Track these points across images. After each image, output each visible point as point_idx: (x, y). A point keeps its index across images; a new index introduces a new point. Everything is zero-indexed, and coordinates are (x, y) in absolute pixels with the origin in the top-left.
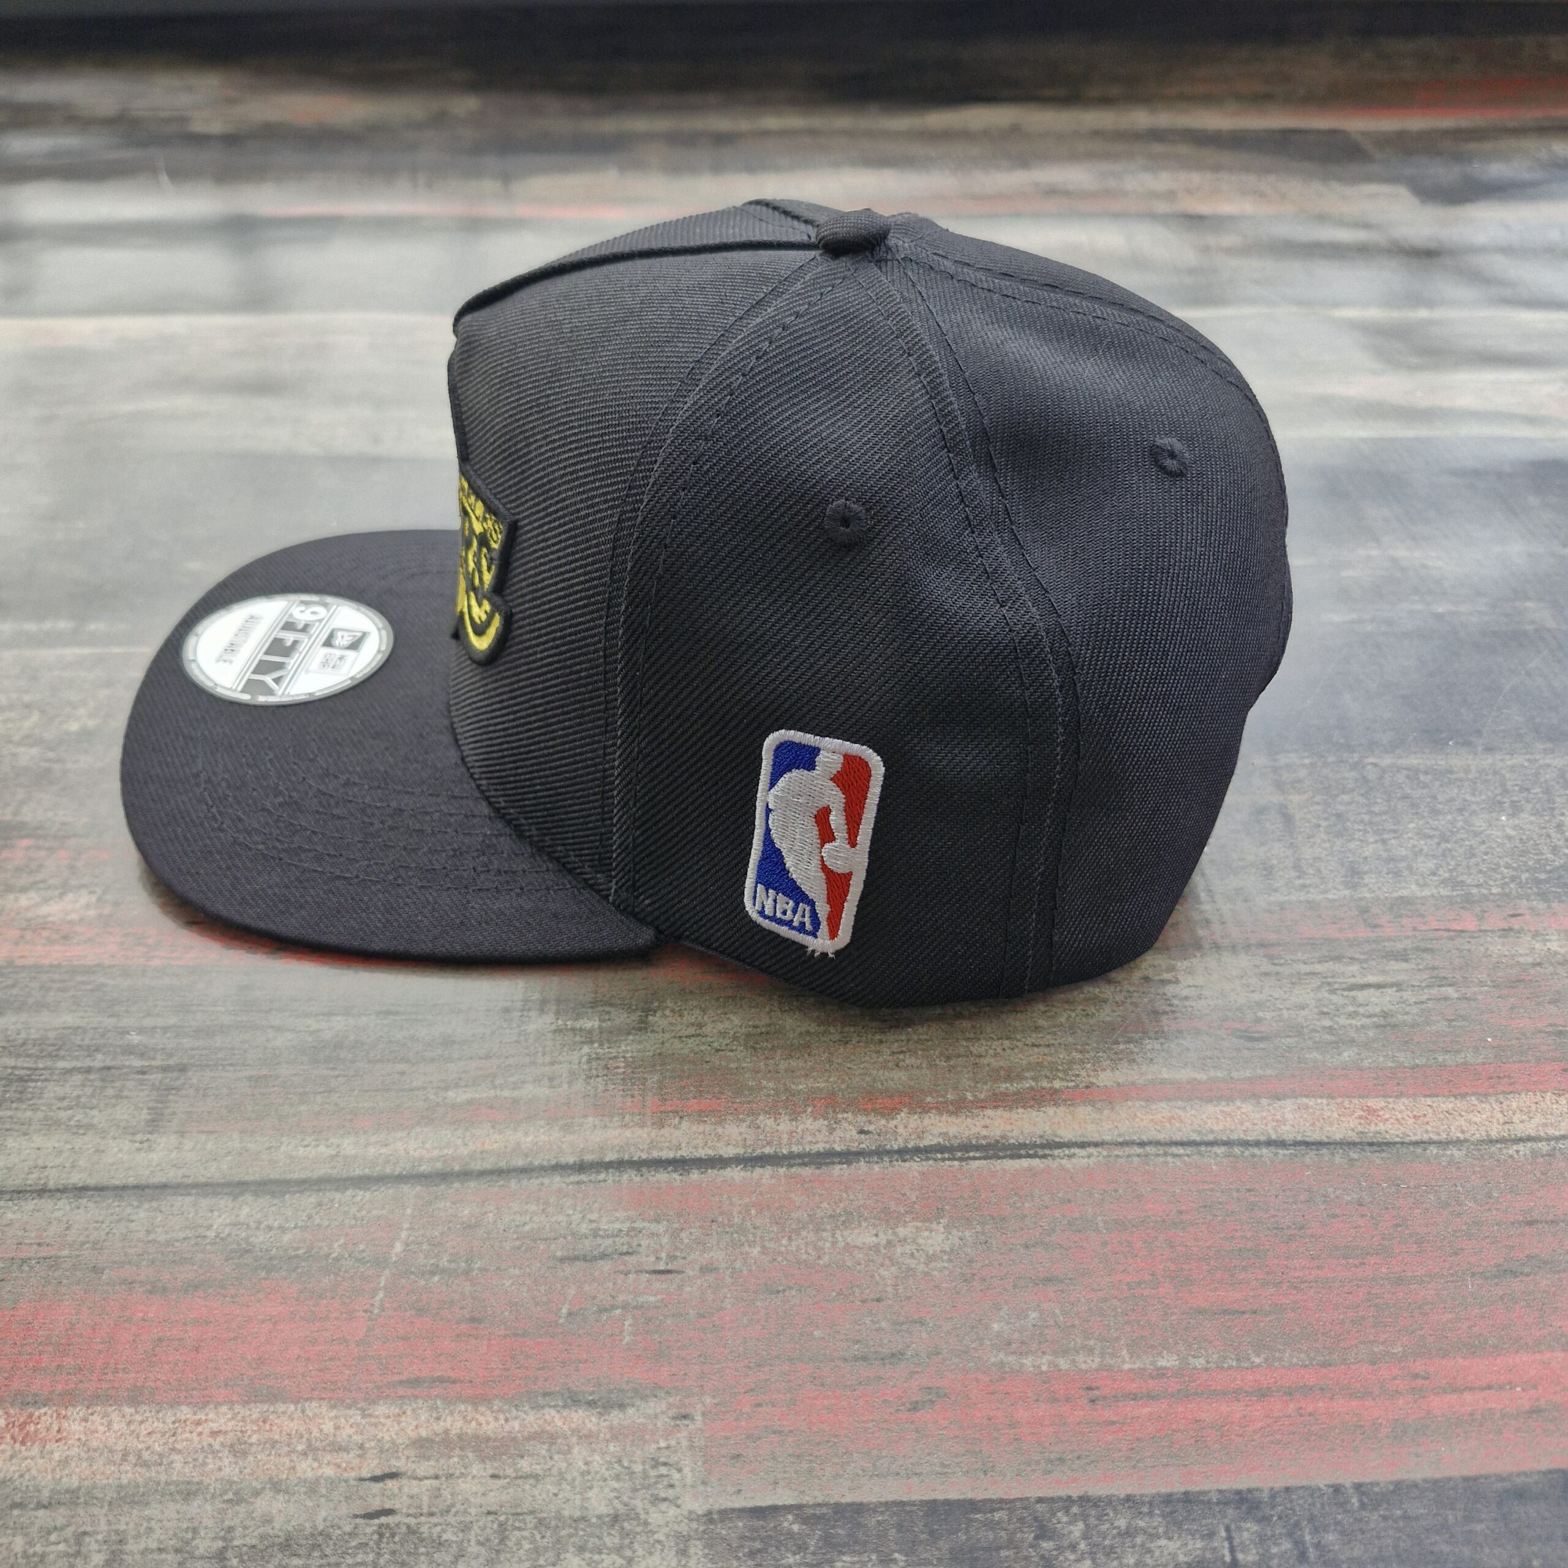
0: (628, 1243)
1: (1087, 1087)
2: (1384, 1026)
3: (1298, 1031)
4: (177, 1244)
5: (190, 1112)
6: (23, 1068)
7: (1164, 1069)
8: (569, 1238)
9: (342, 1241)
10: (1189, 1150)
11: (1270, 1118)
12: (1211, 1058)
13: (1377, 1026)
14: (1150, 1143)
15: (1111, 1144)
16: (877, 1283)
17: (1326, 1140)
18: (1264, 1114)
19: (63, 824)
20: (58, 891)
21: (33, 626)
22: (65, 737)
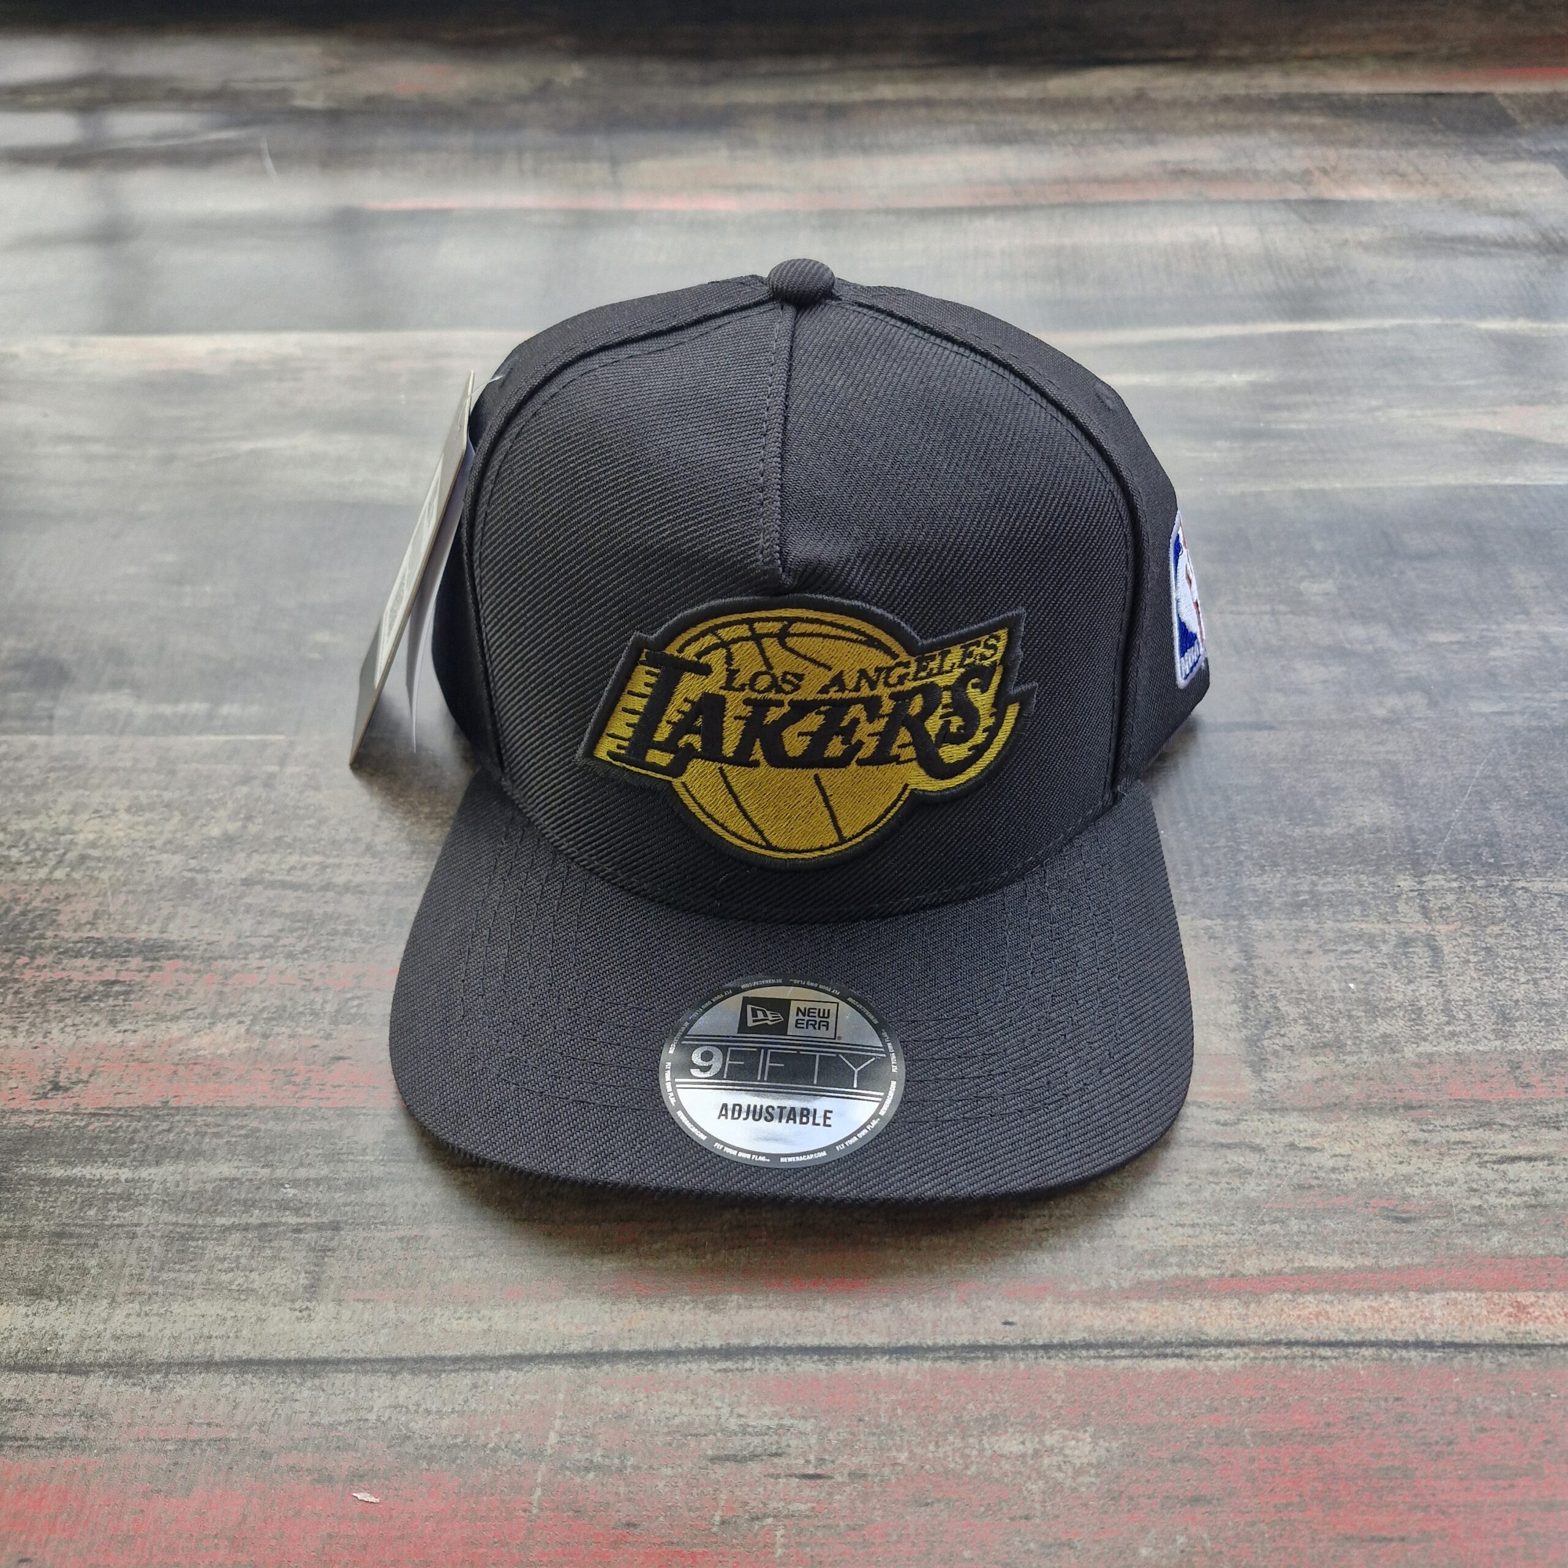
0: (778, 1443)
1: (1232, 1276)
2: (1535, 1207)
3: (1445, 1210)
4: (341, 1428)
5: (345, 1277)
6: (184, 1225)
7: (1311, 1256)
8: (719, 1434)
9: (499, 1429)
10: (1337, 1352)
11: (1418, 1315)
12: (1358, 1243)
13: (1528, 1207)
14: (1297, 1343)
15: (1258, 1344)
16: (1025, 1498)
17: (1475, 1342)
18: (1413, 1310)
19: (209, 944)
20: (208, 1021)
21: (167, 709)
22: (206, 843)
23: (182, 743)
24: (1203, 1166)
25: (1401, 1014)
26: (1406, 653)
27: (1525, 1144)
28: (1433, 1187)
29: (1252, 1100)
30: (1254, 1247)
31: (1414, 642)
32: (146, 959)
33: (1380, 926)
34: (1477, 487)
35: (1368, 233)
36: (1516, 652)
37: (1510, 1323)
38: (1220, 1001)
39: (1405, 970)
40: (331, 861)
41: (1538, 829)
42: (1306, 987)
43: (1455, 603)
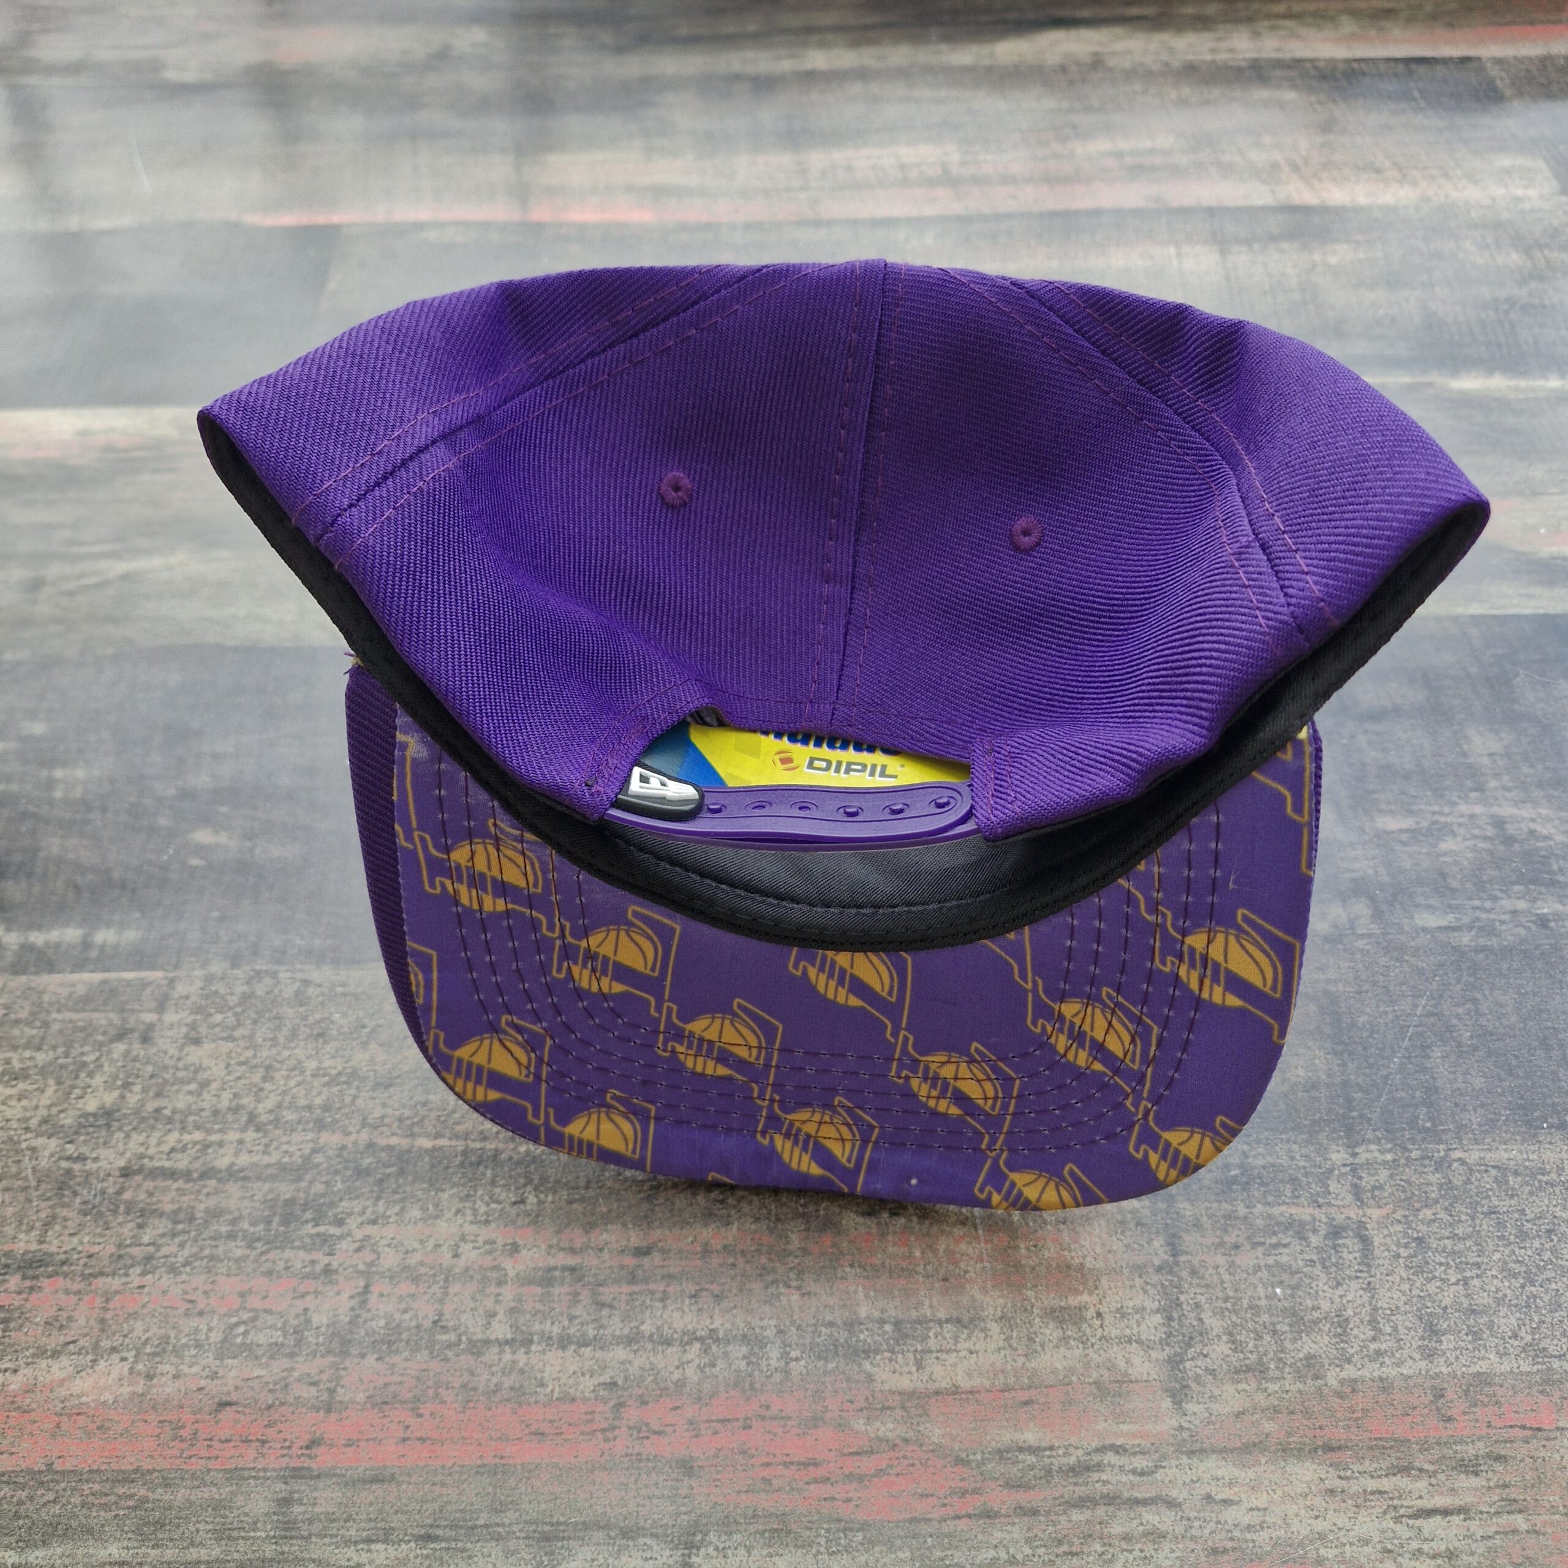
19: (90, 1256)
20: (90, 1357)
21: (37, 938)
22: (82, 1120)
23: (54, 983)
24: (1117, 1529)
25: (1326, 1328)
26: (1353, 846)
27: (1442, 1494)
29: (1171, 1440)
31: (1362, 830)
32: (24, 1278)
33: (1311, 1210)
35: (1339, 253)
36: (1468, 843)
38: (1144, 1309)
39: (1333, 1269)
41: (1479, 1082)
42: (1231, 1294)
43: (1406, 777)
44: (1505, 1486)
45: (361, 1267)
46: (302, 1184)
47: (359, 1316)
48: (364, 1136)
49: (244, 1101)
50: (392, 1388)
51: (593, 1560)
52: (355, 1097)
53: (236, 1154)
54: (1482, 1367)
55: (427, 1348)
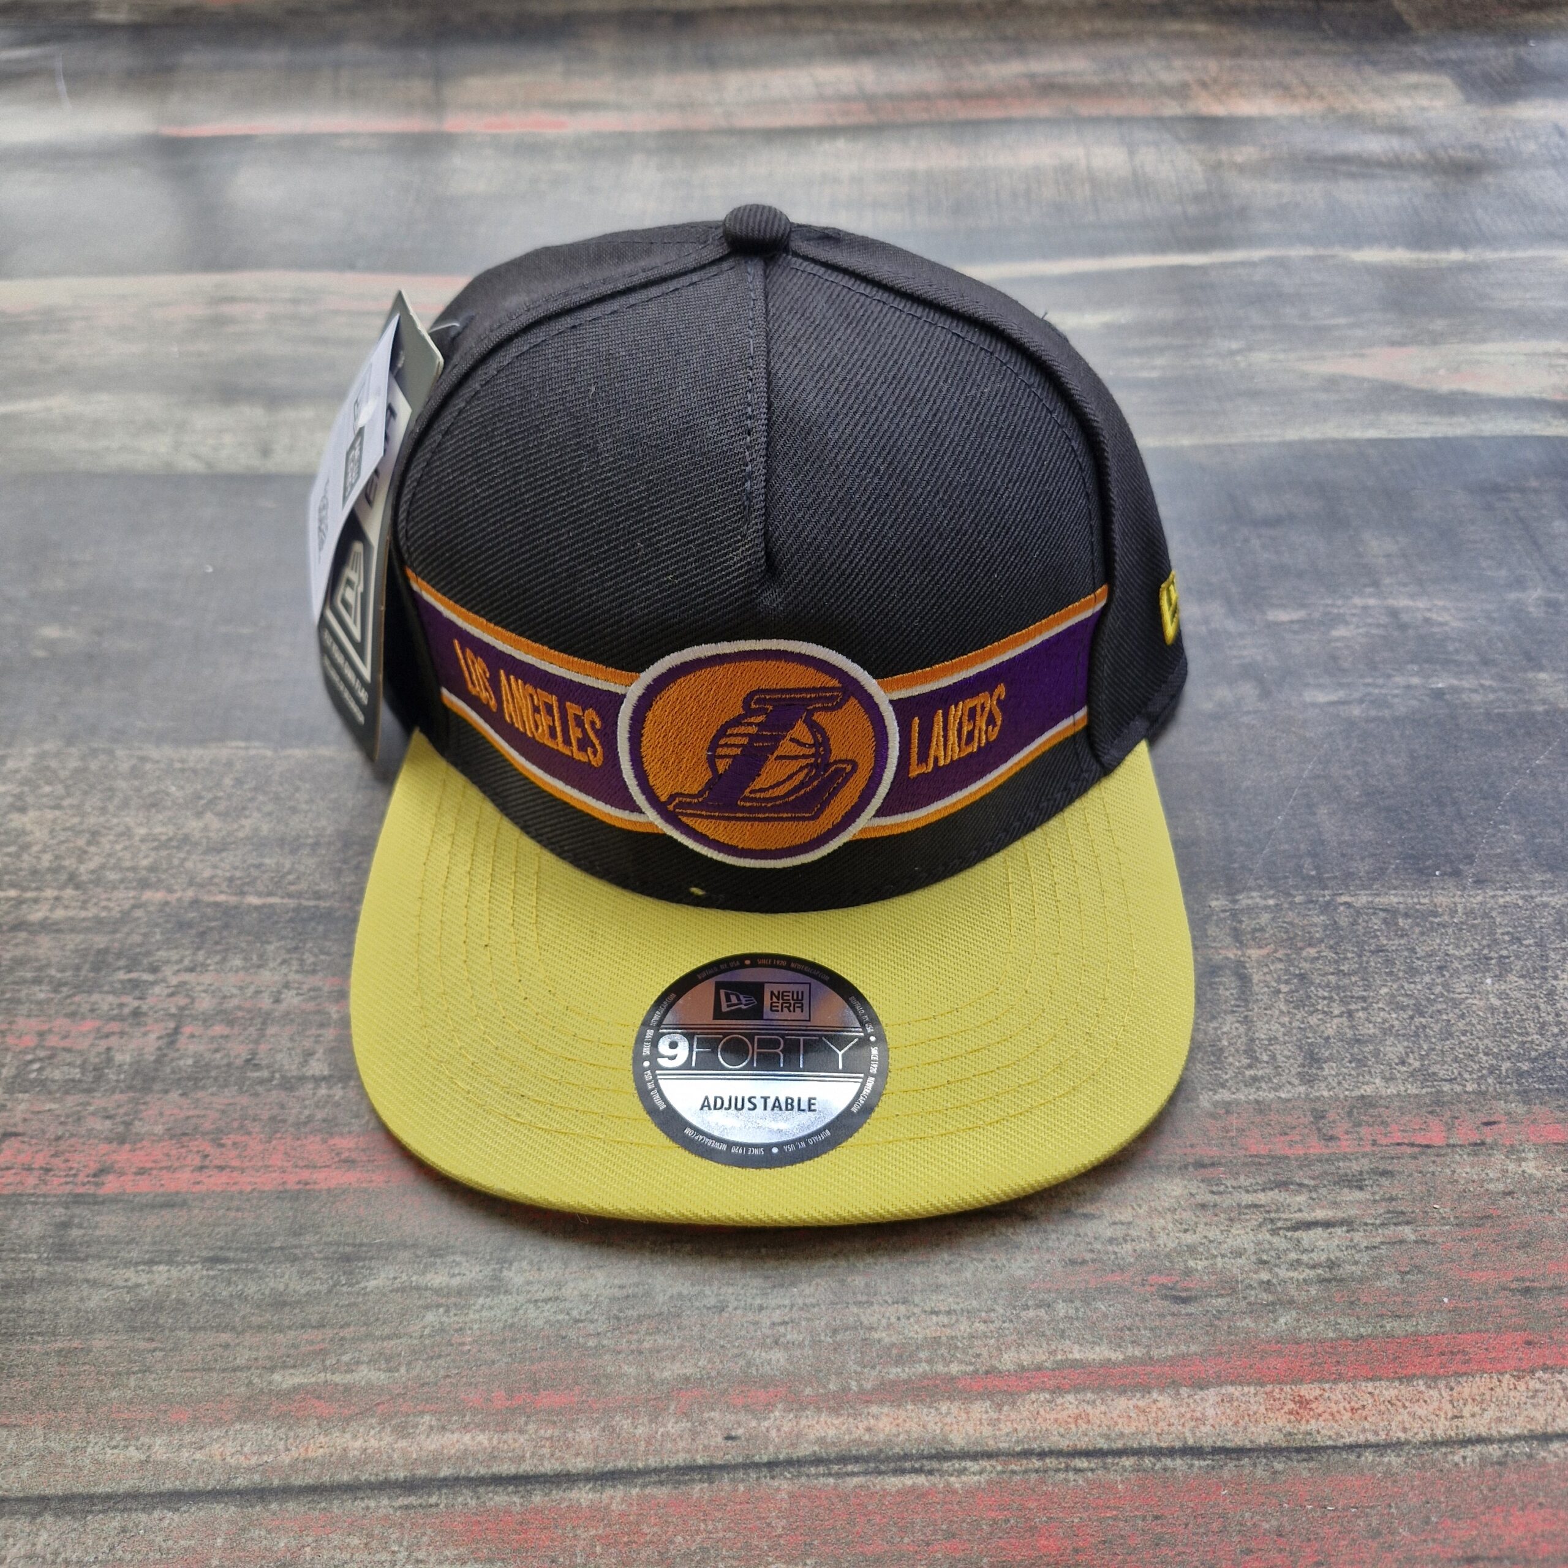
1: (987, 1373)
2: (1329, 1281)
3: (1229, 1286)
7: (1076, 1347)
10: (1093, 1462)
11: (1188, 1415)
12: (1130, 1329)
13: (1322, 1281)
14: (1051, 1453)
15: (1008, 1455)
17: (1249, 1446)
18: (1183, 1410)
25: (1200, 1056)
26: (1242, 635)
27: (1323, 1207)
28: (1219, 1259)
30: (1014, 1337)
31: (1252, 622)
34: (1335, 441)
35: (1245, 153)
36: (1361, 631)
37: (1289, 1421)
39: (1210, 1003)
40: (29, 895)
41: (1369, 835)
43: (1300, 575)
44: (1391, 1199)
45: (173, 1010)
46: (118, 936)
47: (165, 1055)
48: (190, 893)
49: (66, 863)
50: (194, 1121)
51: (395, 1278)
52: (185, 859)
53: (52, 910)
54: (1367, 1090)
55: (236, 1084)
